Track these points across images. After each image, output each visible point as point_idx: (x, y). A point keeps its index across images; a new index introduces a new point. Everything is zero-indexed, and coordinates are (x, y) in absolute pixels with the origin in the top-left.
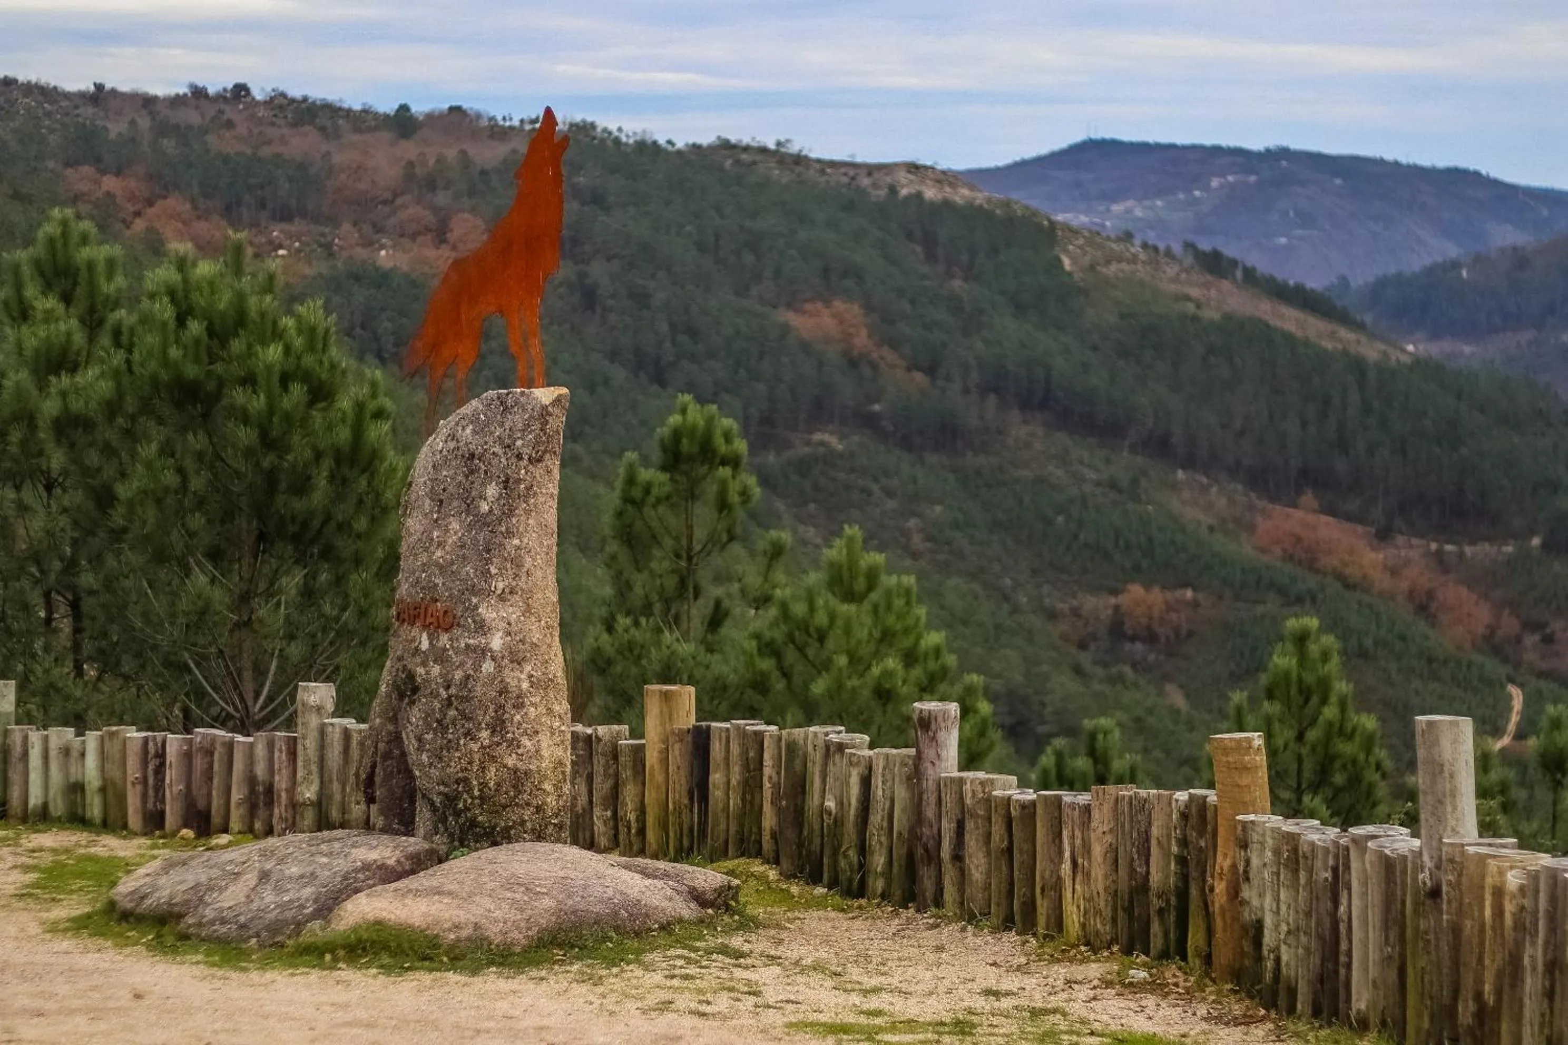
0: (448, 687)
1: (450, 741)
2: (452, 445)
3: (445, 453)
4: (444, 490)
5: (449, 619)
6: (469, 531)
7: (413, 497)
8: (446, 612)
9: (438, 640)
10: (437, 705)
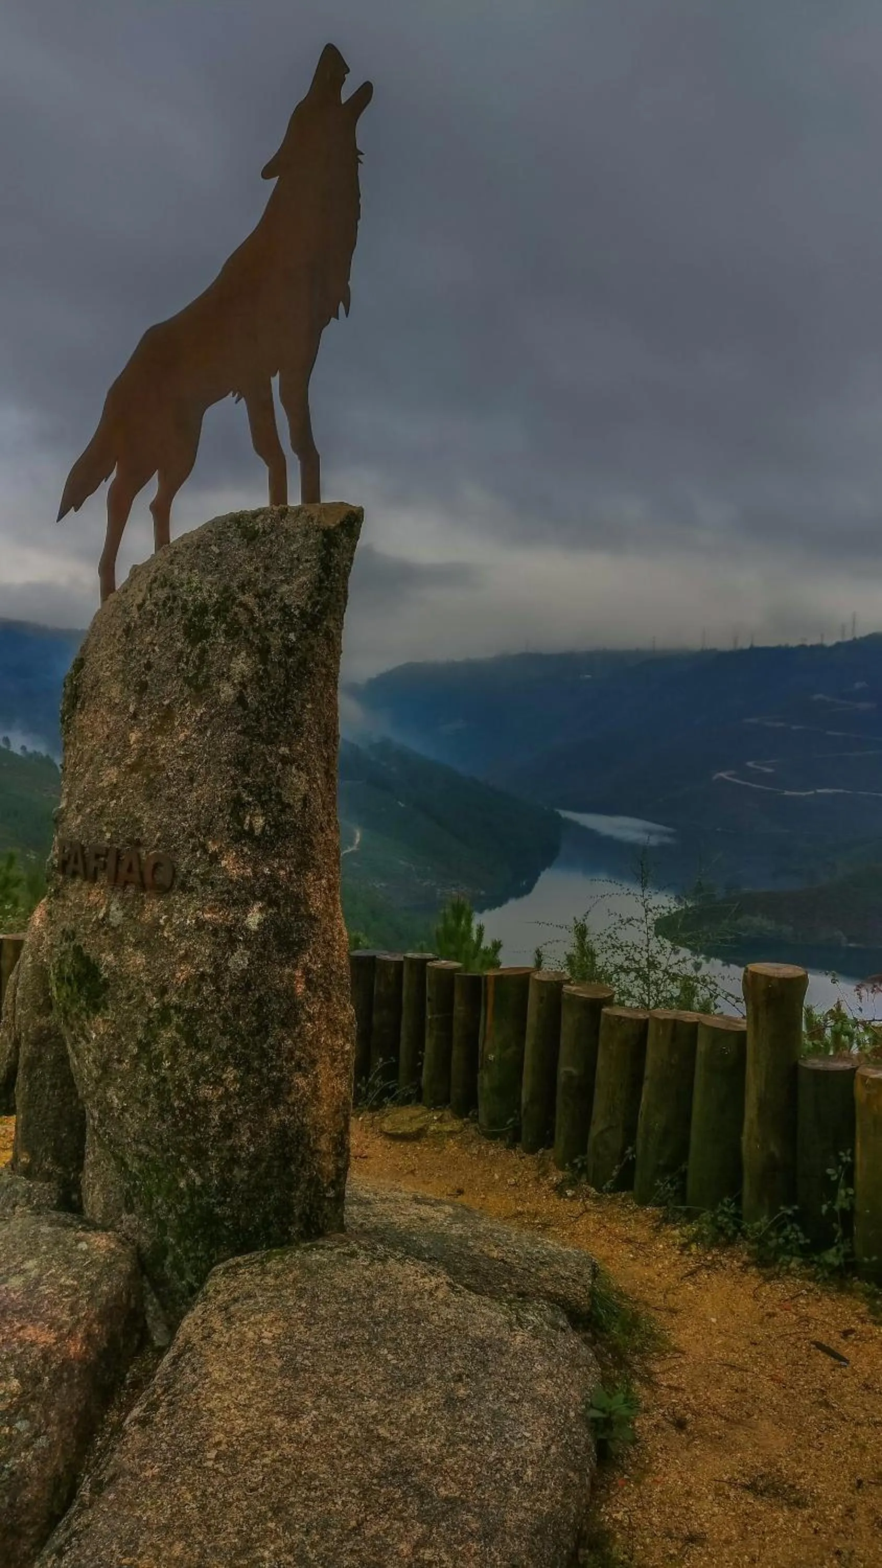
0: (163, 991)
1: (164, 1080)
2: (161, 594)
3: (149, 606)
4: (149, 666)
5: (163, 877)
6: (202, 732)
7: (89, 681)
8: (156, 866)
9: (141, 911)
10: (140, 1018)
